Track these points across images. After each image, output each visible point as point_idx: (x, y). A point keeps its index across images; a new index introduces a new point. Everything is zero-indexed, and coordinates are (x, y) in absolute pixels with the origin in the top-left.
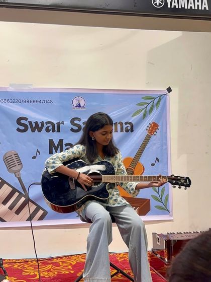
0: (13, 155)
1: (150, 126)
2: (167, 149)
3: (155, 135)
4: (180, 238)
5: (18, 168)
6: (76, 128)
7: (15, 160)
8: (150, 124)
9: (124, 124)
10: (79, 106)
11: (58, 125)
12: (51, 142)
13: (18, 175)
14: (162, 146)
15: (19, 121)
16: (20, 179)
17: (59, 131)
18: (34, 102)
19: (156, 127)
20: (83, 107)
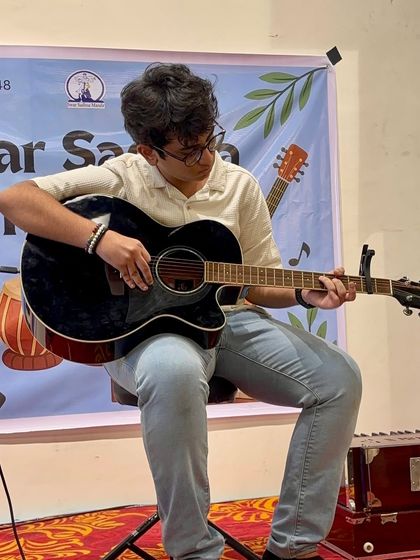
1: (283, 155)
2: (330, 218)
3: (298, 180)
6: (79, 161)
8: (283, 150)
10: (86, 98)
11: (29, 150)
14: (318, 211)
17: (30, 168)
19: (301, 160)
20: (97, 101)
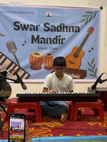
0: (12, 43)
2: (98, 42)
3: (92, 34)
4: (103, 90)
5: (14, 50)
6: (47, 29)
7: (13, 46)
8: (89, 28)
9: (74, 28)
10: (49, 16)
11: (37, 26)
12: (33, 36)
13: (15, 54)
14: (96, 41)
15: (15, 24)
16: (15, 57)
17: (37, 30)
18: (23, 13)
19: (93, 30)
20: (51, 17)
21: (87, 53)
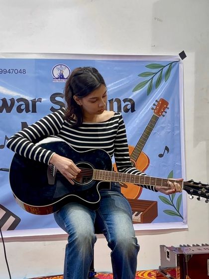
1: (156, 104)
2: (179, 134)
3: (164, 116)
4: (196, 251)
6: (57, 107)
8: (156, 101)
9: (122, 102)
10: (61, 77)
11: (34, 102)
12: (24, 125)
14: (173, 130)
17: (34, 111)
18: (2, 72)
19: (165, 106)
20: (67, 78)
21: (154, 160)
